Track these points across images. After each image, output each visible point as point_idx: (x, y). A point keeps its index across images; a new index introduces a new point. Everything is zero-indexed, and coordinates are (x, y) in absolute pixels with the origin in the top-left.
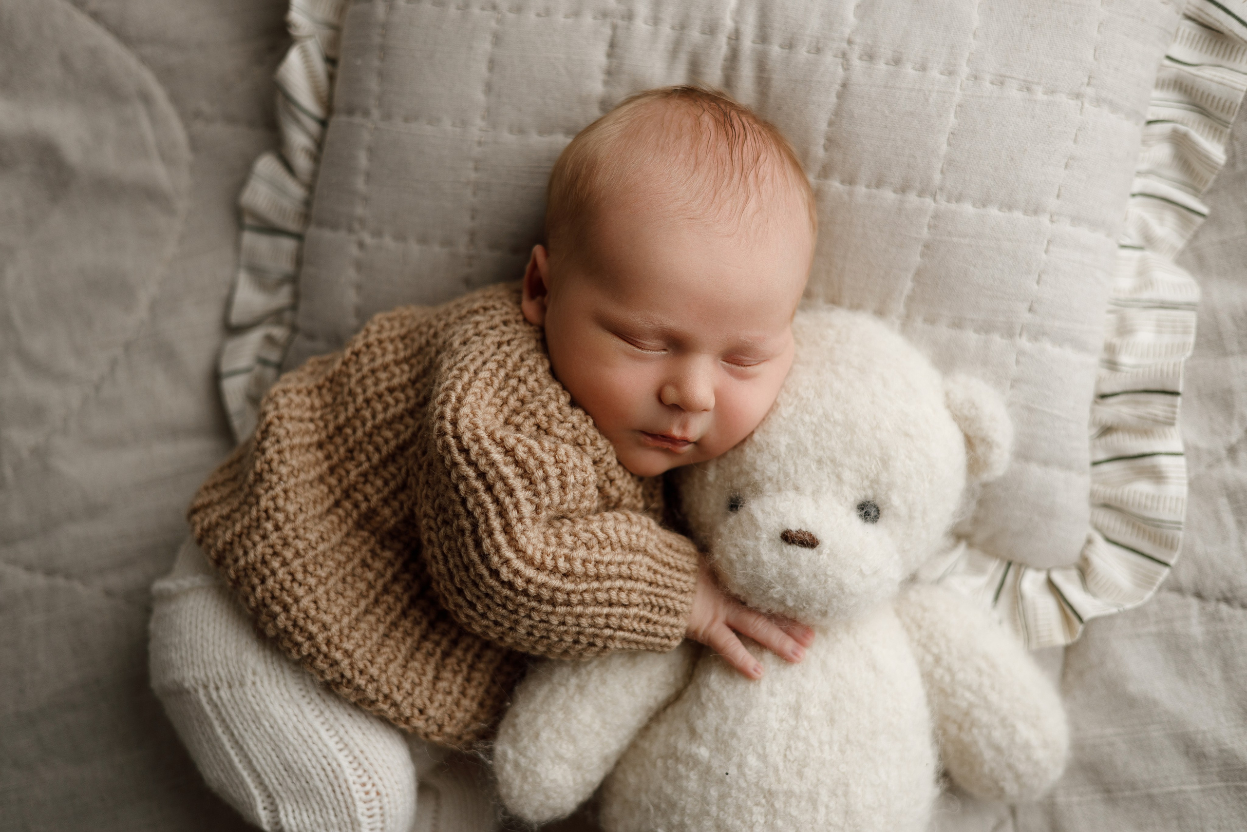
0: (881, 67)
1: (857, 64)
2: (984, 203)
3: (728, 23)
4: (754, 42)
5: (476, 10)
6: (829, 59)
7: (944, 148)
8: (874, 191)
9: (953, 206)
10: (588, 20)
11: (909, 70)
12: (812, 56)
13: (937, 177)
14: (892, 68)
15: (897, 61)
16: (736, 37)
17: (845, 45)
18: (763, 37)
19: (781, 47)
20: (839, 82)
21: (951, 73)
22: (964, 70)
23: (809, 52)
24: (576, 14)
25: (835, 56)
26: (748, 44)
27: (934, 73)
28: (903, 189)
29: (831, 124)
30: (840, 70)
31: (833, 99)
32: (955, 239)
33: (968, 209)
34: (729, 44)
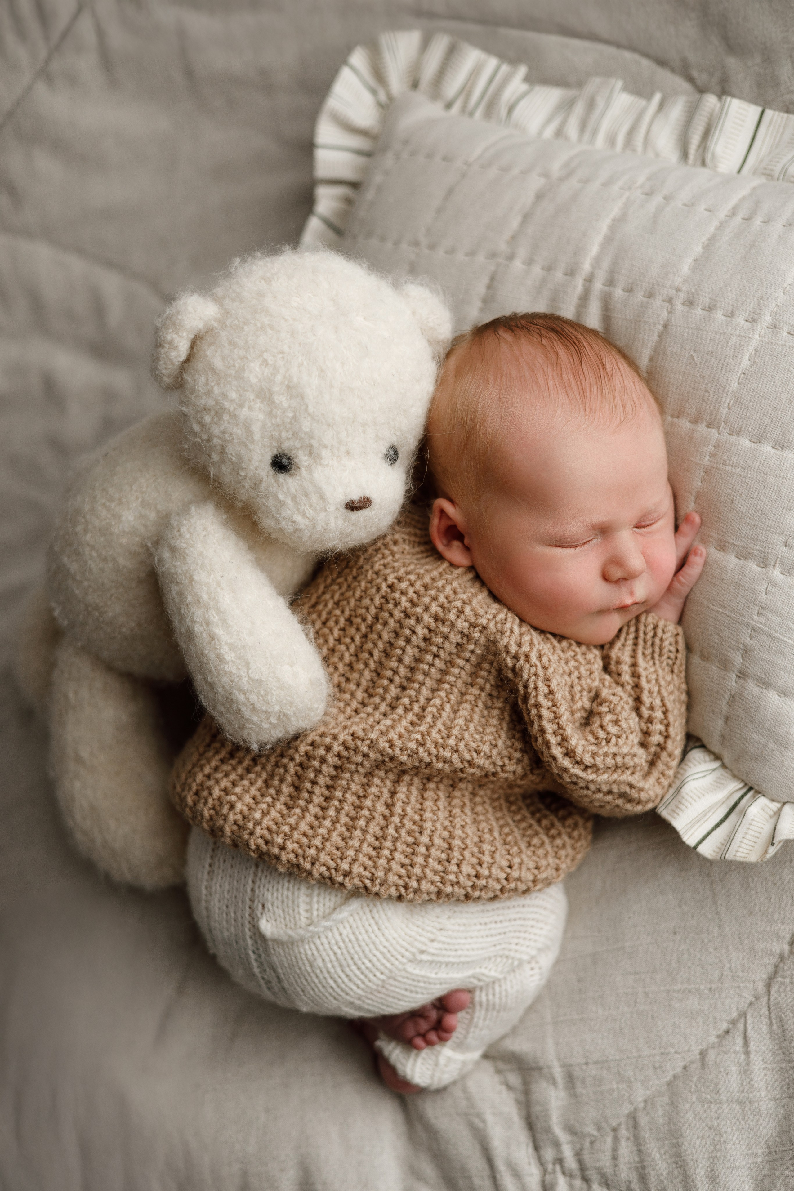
0: (698, 312)
1: (679, 307)
2: (758, 439)
3: (586, 266)
4: (604, 285)
5: (404, 246)
6: (658, 302)
7: (734, 385)
8: (676, 420)
9: (732, 439)
10: (481, 258)
11: (719, 316)
12: (646, 299)
13: (724, 411)
14: (706, 313)
15: (710, 309)
16: (589, 280)
17: (673, 292)
18: (611, 282)
19: (624, 290)
20: (662, 323)
21: (753, 320)
22: (767, 319)
23: (644, 296)
24: (472, 254)
25: (664, 301)
26: (598, 286)
27: (740, 321)
28: (695, 421)
29: (651, 359)
30: (665, 314)
31: (655, 338)
32: (728, 468)
33: (745, 442)
34: (584, 285)
